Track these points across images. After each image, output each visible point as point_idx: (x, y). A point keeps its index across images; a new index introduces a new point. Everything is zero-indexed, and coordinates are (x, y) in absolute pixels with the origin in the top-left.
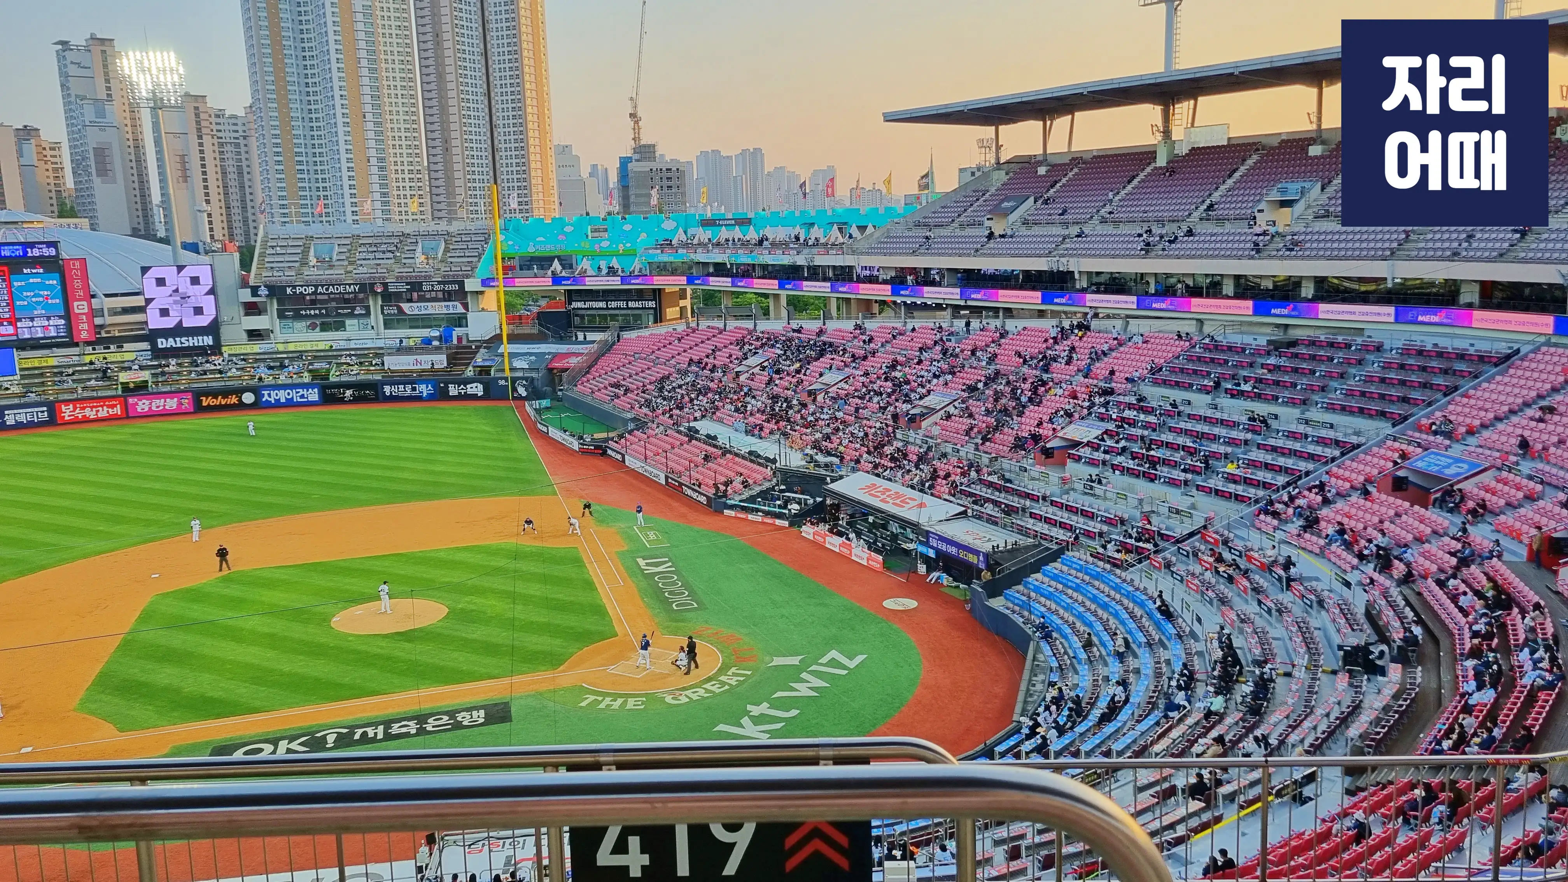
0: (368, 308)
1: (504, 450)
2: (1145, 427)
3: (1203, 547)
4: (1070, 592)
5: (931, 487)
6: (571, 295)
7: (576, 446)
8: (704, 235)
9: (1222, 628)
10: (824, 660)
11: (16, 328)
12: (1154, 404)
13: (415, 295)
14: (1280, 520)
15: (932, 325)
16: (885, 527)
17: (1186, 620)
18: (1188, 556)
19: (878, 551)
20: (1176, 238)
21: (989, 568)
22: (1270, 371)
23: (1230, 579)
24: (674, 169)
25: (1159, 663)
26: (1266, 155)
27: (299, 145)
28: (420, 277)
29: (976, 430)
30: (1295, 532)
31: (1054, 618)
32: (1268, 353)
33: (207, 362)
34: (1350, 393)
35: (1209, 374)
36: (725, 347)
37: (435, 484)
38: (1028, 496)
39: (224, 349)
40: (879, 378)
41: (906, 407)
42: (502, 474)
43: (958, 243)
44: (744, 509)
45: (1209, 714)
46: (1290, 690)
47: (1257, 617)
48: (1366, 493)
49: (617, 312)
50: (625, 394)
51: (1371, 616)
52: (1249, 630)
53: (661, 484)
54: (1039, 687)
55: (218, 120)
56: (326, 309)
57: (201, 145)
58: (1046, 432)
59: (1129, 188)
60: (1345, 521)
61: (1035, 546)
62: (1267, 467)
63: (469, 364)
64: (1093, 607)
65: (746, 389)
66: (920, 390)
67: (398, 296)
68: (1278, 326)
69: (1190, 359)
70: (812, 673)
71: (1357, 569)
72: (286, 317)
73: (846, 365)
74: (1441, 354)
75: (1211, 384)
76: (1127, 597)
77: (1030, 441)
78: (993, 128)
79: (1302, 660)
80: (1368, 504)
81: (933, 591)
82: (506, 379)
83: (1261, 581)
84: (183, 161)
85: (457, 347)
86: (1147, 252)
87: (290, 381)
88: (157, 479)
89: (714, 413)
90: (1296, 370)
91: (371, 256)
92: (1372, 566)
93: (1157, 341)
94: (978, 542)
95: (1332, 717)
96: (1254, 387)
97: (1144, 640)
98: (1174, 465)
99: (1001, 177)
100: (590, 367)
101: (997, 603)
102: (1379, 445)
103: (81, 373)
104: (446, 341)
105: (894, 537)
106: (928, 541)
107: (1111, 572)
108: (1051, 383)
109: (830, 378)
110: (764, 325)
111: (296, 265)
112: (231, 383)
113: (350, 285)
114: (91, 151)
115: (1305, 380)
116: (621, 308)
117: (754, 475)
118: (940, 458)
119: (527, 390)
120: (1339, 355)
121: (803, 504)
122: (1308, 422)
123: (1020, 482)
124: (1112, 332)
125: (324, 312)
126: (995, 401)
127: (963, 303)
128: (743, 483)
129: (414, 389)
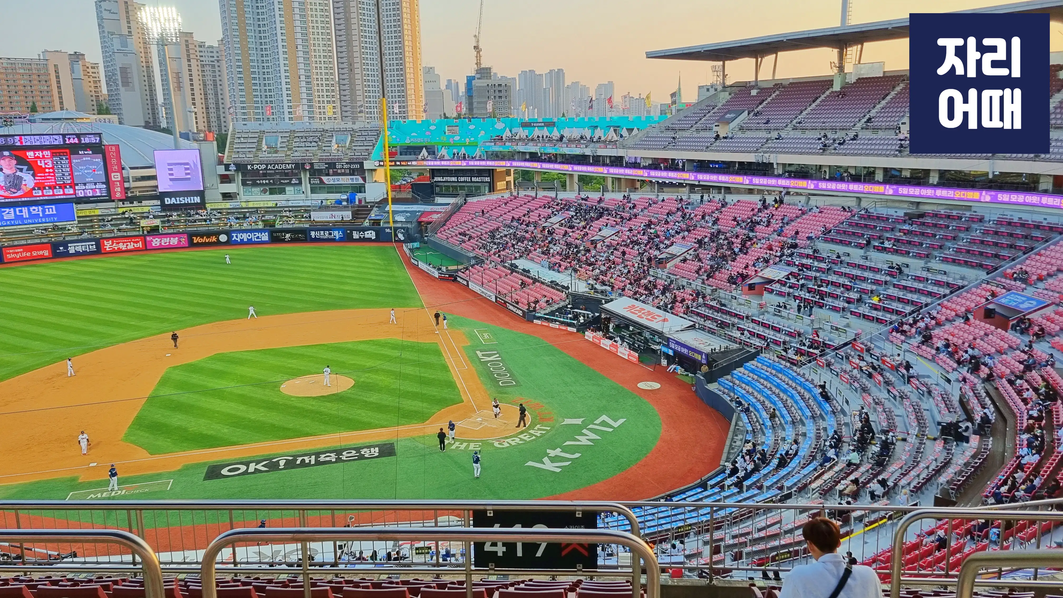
0: (300, 180)
1: (390, 276)
2: (817, 271)
3: (853, 353)
4: (762, 380)
5: (672, 308)
6: (434, 172)
7: (436, 274)
8: (523, 133)
9: (863, 408)
10: (597, 422)
11: (75, 190)
12: (824, 255)
13: (331, 171)
14: (906, 336)
15: (675, 197)
16: (640, 334)
17: (839, 402)
18: (842, 359)
19: (634, 350)
20: (844, 141)
21: (709, 364)
22: (905, 234)
23: (870, 376)
24: (503, 85)
25: (819, 430)
27: (253, 67)
28: (334, 159)
29: (703, 270)
30: (916, 344)
31: (751, 398)
32: (905, 222)
33: (197, 214)
34: (959, 251)
35: (863, 235)
36: (536, 209)
37: (343, 298)
38: (736, 315)
39: (207, 205)
40: (639, 233)
41: (656, 253)
42: (388, 292)
43: (695, 142)
44: (546, 319)
46: (904, 450)
47: (886, 401)
48: (967, 320)
49: (464, 184)
51: (963, 403)
52: (880, 410)
53: (492, 302)
54: (738, 443)
55: (201, 49)
56: (273, 179)
57: (190, 66)
58: (750, 273)
59: (814, 105)
60: (950, 338)
61: (740, 350)
62: (900, 300)
63: (365, 218)
64: (777, 391)
65: (549, 239)
66: (666, 242)
67: (320, 172)
68: (912, 203)
69: (850, 224)
70: (590, 430)
71: (956, 370)
72: (247, 185)
73: (617, 224)
74: (1023, 225)
75: (865, 242)
76: (800, 385)
77: (740, 279)
78: (721, 63)
79: (914, 431)
80: (967, 327)
82: (391, 228)
83: (891, 377)
84: (178, 76)
85: (359, 207)
86: (824, 150)
87: (250, 227)
88: (167, 291)
89: (528, 254)
90: (923, 234)
91: (303, 145)
92: (966, 368)
93: (829, 211)
94: (702, 346)
95: (931, 469)
97: (810, 414)
98: (836, 297)
99: (725, 97)
100: (446, 221)
101: (713, 387)
102: (977, 287)
103: (116, 220)
104: (351, 202)
105: (646, 341)
106: (668, 344)
107: (790, 368)
108: (755, 239)
109: (607, 232)
110: (562, 195)
111: (254, 150)
112: (212, 228)
113: (289, 164)
114: (118, 69)
115: (929, 241)
116: (467, 182)
117: (554, 297)
118: (679, 289)
119: (404, 236)
120: (953, 224)
121: (587, 317)
122: (929, 270)
123: (731, 306)
124: (798, 205)
125: (272, 181)
126: (717, 251)
127: (698, 183)
128: (547, 302)
129: (330, 234)
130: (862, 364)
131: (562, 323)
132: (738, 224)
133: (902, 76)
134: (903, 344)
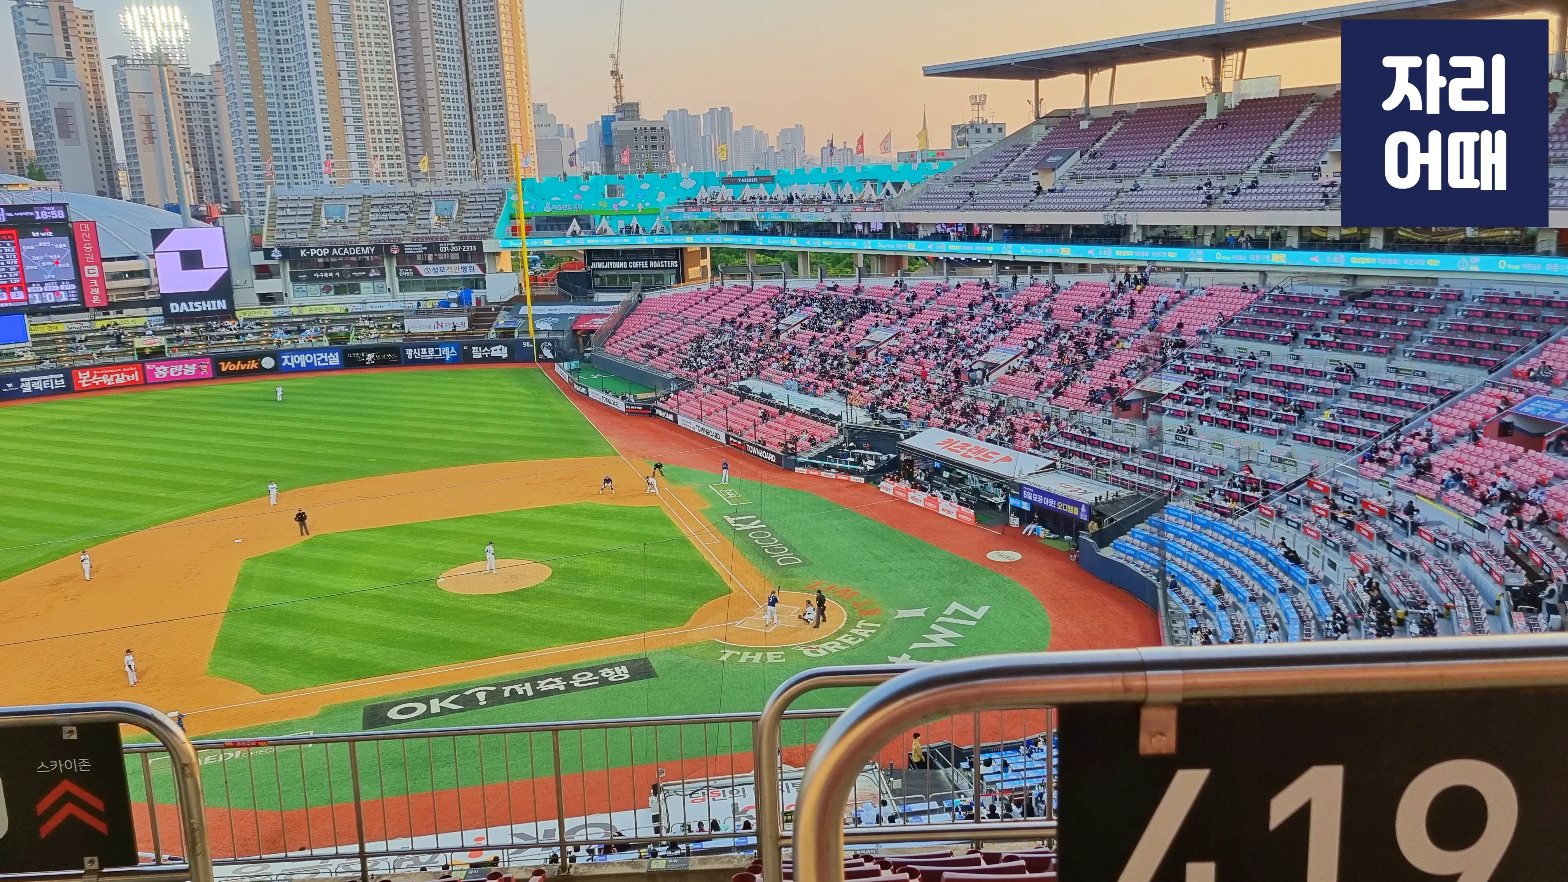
0: (383, 271)
1: (548, 412)
2: (1225, 379)
4: (1183, 541)
6: (591, 255)
7: (621, 406)
8: (727, 193)
10: (949, 612)
11: (27, 293)
12: (1231, 355)
13: (430, 257)
14: (1385, 466)
15: (977, 281)
16: (963, 480)
17: (1315, 564)
18: (1298, 504)
19: (966, 505)
20: (1239, 190)
21: (1094, 519)
22: (1347, 321)
23: (1350, 526)
24: (658, 128)
26: (1322, 106)
27: (271, 105)
28: (437, 238)
29: (1045, 384)
30: (1407, 478)
31: (1173, 566)
32: (1343, 304)
33: (222, 327)
34: (1436, 342)
35: (1284, 325)
36: (757, 306)
37: (487, 446)
38: (1115, 448)
39: (238, 313)
40: (929, 334)
41: (966, 363)
42: (554, 435)
43: (1004, 198)
44: (815, 466)
47: (1391, 561)
48: (1476, 440)
49: (638, 272)
50: (659, 354)
52: (1390, 574)
53: (721, 444)
54: (1182, 633)
55: (183, 79)
56: (340, 271)
57: (166, 104)
58: (1120, 385)
59: (1180, 141)
60: (1459, 466)
61: (1137, 497)
62: (1364, 415)
63: (489, 327)
64: (1212, 555)
65: (790, 348)
66: (977, 345)
67: (414, 258)
68: (1347, 277)
69: (1261, 311)
70: (941, 624)
71: (1482, 512)
72: (300, 281)
73: (892, 323)
74: (1526, 302)
75: (1290, 334)
76: (1245, 545)
77: (1107, 394)
78: (1033, 81)
79: (1461, 602)
80: (1480, 450)
81: (1030, 543)
82: (531, 341)
83: (1385, 527)
84: (148, 120)
85: (477, 310)
86: (1209, 204)
87: (309, 345)
89: (759, 373)
90: (1376, 320)
91: (384, 217)
92: (1499, 509)
93: (1222, 293)
94: (1073, 494)
96: (1336, 338)
97: (1278, 586)
98: (1266, 415)
99: (1041, 132)
100: (616, 328)
101: (1107, 552)
102: (1479, 390)
103: (93, 339)
104: (465, 304)
105: (975, 492)
106: (1021, 495)
107: (1220, 520)
108: (1117, 337)
109: (878, 335)
110: (793, 284)
111: (308, 226)
112: (250, 348)
114: (53, 112)
115: (1387, 330)
116: (642, 269)
117: (820, 433)
118: (1014, 413)
119: (553, 352)
120: (1420, 303)
121: (877, 460)
122: (1397, 371)
123: (1105, 435)
124: (1174, 286)
125: (338, 274)
126: (1060, 356)
127: (1011, 259)
128: (810, 440)
129: (436, 352)
130: (1335, 509)
131: (840, 470)
132: (1084, 316)
133: (1310, 96)
134: (1386, 479)
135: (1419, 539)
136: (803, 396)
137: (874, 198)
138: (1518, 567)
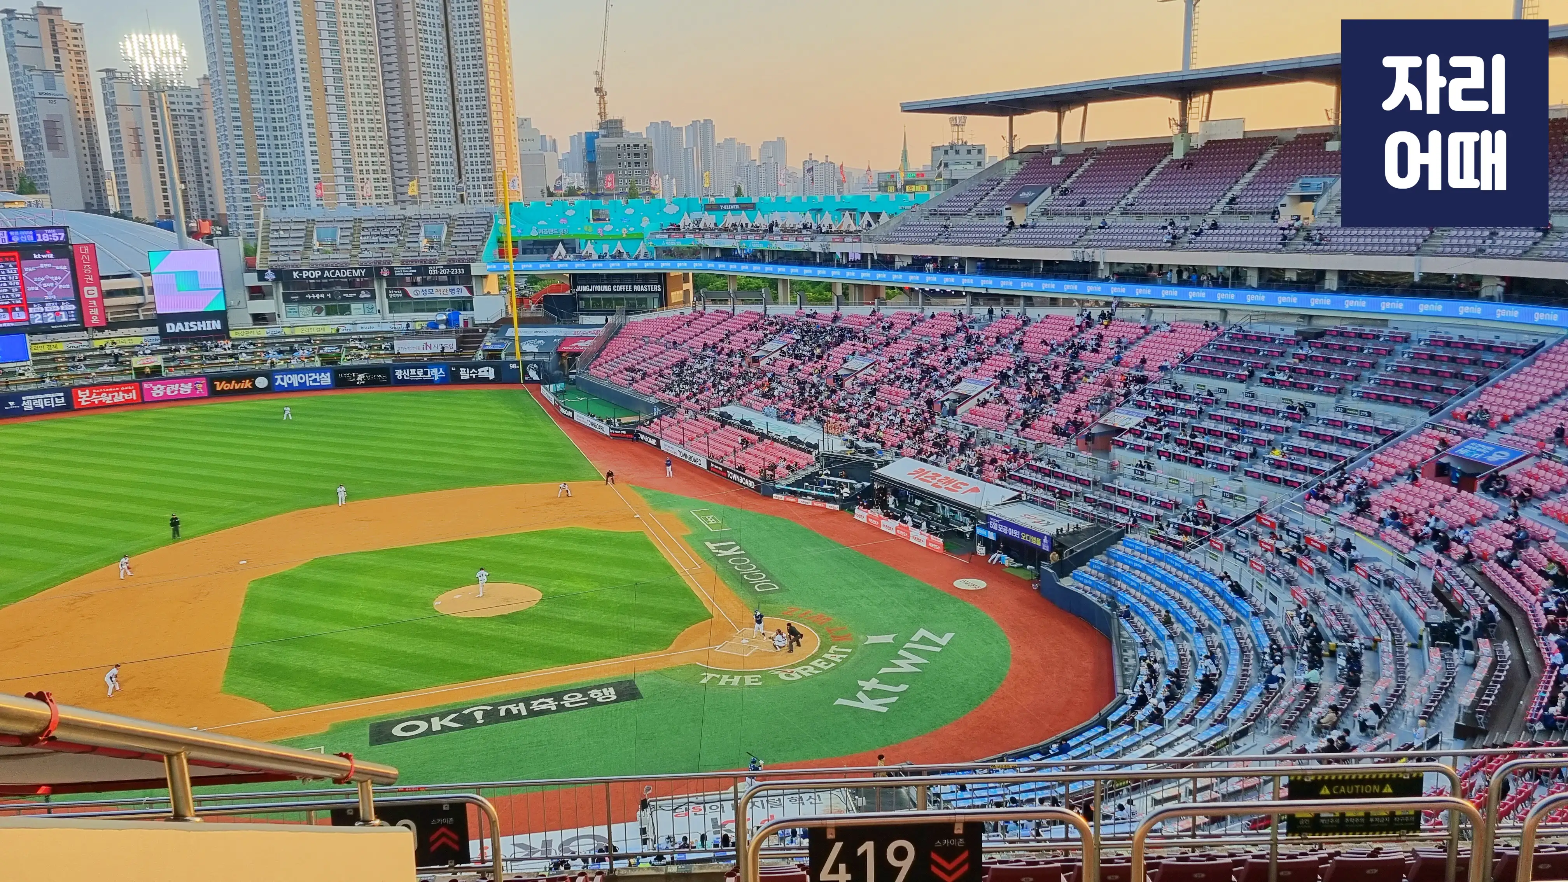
0: (373, 292)
1: (534, 434)
2: (1184, 415)
4: (1137, 572)
6: (576, 279)
7: (606, 430)
8: (709, 219)
9: (1299, 607)
10: (916, 638)
11: (28, 314)
12: (1190, 392)
13: (419, 279)
14: (1329, 503)
15: (952, 312)
16: (934, 509)
17: (1258, 597)
18: (1247, 538)
19: (936, 535)
20: (1201, 230)
21: (1055, 550)
22: (1301, 360)
23: (1293, 561)
24: (642, 145)
25: (1241, 639)
26: (1283, 149)
27: (259, 119)
28: (425, 261)
29: (1014, 416)
30: (1348, 515)
31: (1128, 597)
32: (1298, 343)
33: (217, 346)
34: (1383, 383)
35: (1241, 363)
36: (738, 331)
37: (477, 469)
38: (1078, 481)
39: (232, 333)
40: (904, 364)
41: (939, 394)
42: (541, 459)
43: (977, 232)
44: (791, 492)
45: (1309, 686)
47: (1329, 596)
48: (1414, 480)
49: (622, 296)
50: (643, 378)
51: (1442, 594)
52: (1324, 608)
53: (702, 469)
54: (1132, 662)
56: (331, 292)
57: (154, 117)
58: (1085, 419)
59: (1148, 179)
60: (1397, 505)
61: (1096, 529)
62: (1312, 453)
63: (477, 348)
64: (1164, 586)
65: (769, 375)
66: (949, 376)
67: (403, 280)
68: (1303, 316)
69: (1220, 348)
70: (909, 650)
71: (1414, 550)
72: (292, 301)
73: (869, 352)
74: (1468, 346)
75: (1246, 373)
76: (1195, 577)
77: (1072, 428)
78: (1008, 118)
79: (1387, 636)
80: (1417, 489)
82: (517, 363)
83: (1324, 562)
84: (136, 133)
85: (465, 331)
86: (1173, 244)
87: (302, 366)
89: (741, 398)
90: (1327, 360)
91: (375, 239)
92: (1430, 547)
93: (1184, 330)
94: (1039, 525)
98: (1220, 451)
99: (1014, 167)
100: (601, 350)
101: (1066, 582)
102: (1418, 432)
103: (92, 358)
104: (453, 325)
105: (945, 521)
106: (988, 525)
107: (1173, 553)
108: (1083, 371)
109: (855, 363)
110: (773, 311)
111: (301, 249)
112: (244, 368)
113: (356, 269)
114: (42, 124)
115: (1338, 370)
116: (626, 292)
117: (797, 460)
118: (983, 444)
119: (538, 374)
120: (1369, 346)
121: (852, 488)
122: (1345, 411)
123: (1068, 467)
124: (1138, 321)
125: (329, 295)
126: (1029, 389)
127: (984, 291)
128: (788, 467)
129: (425, 373)
130: (1280, 545)
131: (816, 497)
132: (1053, 350)
133: (1272, 138)
134: (1329, 516)
135: (1355, 574)
136: (781, 423)
137: (853, 228)
138: (1441, 604)
